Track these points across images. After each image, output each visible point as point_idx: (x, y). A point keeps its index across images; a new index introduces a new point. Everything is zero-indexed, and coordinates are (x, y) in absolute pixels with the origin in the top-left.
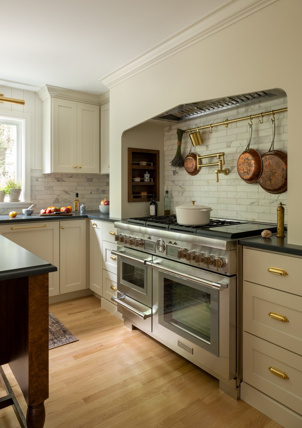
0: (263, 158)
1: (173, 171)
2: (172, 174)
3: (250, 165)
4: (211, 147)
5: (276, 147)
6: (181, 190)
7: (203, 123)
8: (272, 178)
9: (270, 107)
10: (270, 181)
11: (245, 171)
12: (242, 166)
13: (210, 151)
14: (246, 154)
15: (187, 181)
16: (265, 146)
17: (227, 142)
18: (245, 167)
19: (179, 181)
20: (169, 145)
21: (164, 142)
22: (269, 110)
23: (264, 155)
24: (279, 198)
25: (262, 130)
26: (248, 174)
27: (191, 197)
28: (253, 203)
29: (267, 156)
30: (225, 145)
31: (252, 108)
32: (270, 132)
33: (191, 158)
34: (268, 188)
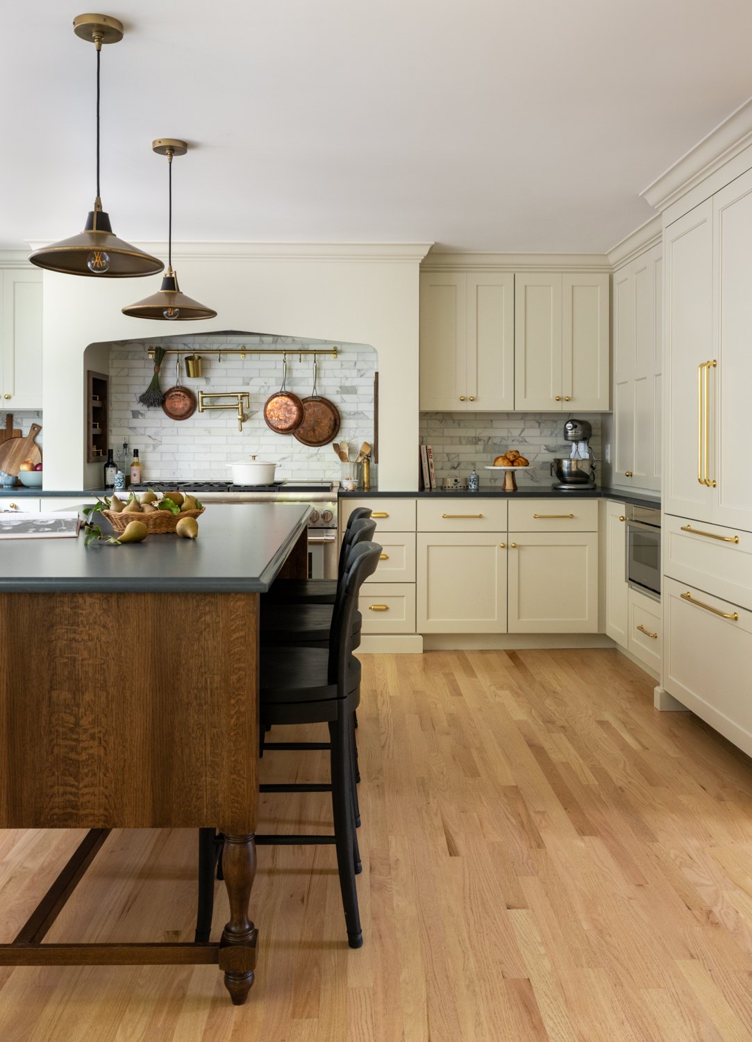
0: (305, 404)
1: (132, 411)
2: (131, 417)
3: (290, 411)
4: (213, 381)
5: (319, 392)
6: (151, 441)
7: (200, 344)
8: (316, 428)
9: (308, 344)
10: (314, 432)
11: (281, 418)
12: (275, 412)
13: (213, 386)
14: (283, 398)
15: (164, 428)
16: (305, 390)
17: (244, 378)
18: (281, 414)
19: (146, 428)
20: (123, 368)
21: (110, 361)
22: (306, 348)
23: (305, 400)
24: (320, 452)
25: (297, 370)
26: (286, 422)
27: (173, 453)
28: (284, 459)
29: (311, 403)
30: (240, 381)
31: (282, 340)
32: (310, 373)
33: (182, 394)
34: (310, 439)
